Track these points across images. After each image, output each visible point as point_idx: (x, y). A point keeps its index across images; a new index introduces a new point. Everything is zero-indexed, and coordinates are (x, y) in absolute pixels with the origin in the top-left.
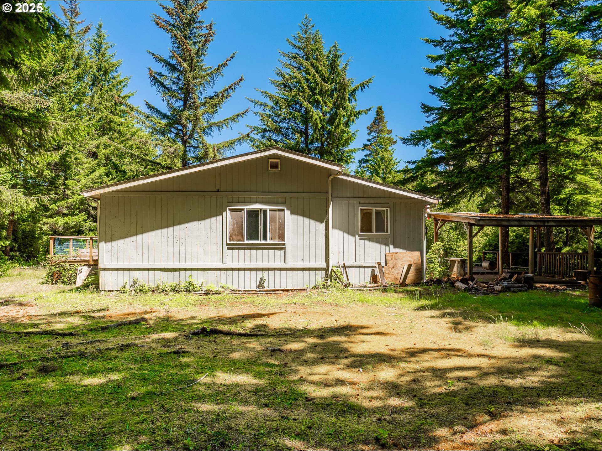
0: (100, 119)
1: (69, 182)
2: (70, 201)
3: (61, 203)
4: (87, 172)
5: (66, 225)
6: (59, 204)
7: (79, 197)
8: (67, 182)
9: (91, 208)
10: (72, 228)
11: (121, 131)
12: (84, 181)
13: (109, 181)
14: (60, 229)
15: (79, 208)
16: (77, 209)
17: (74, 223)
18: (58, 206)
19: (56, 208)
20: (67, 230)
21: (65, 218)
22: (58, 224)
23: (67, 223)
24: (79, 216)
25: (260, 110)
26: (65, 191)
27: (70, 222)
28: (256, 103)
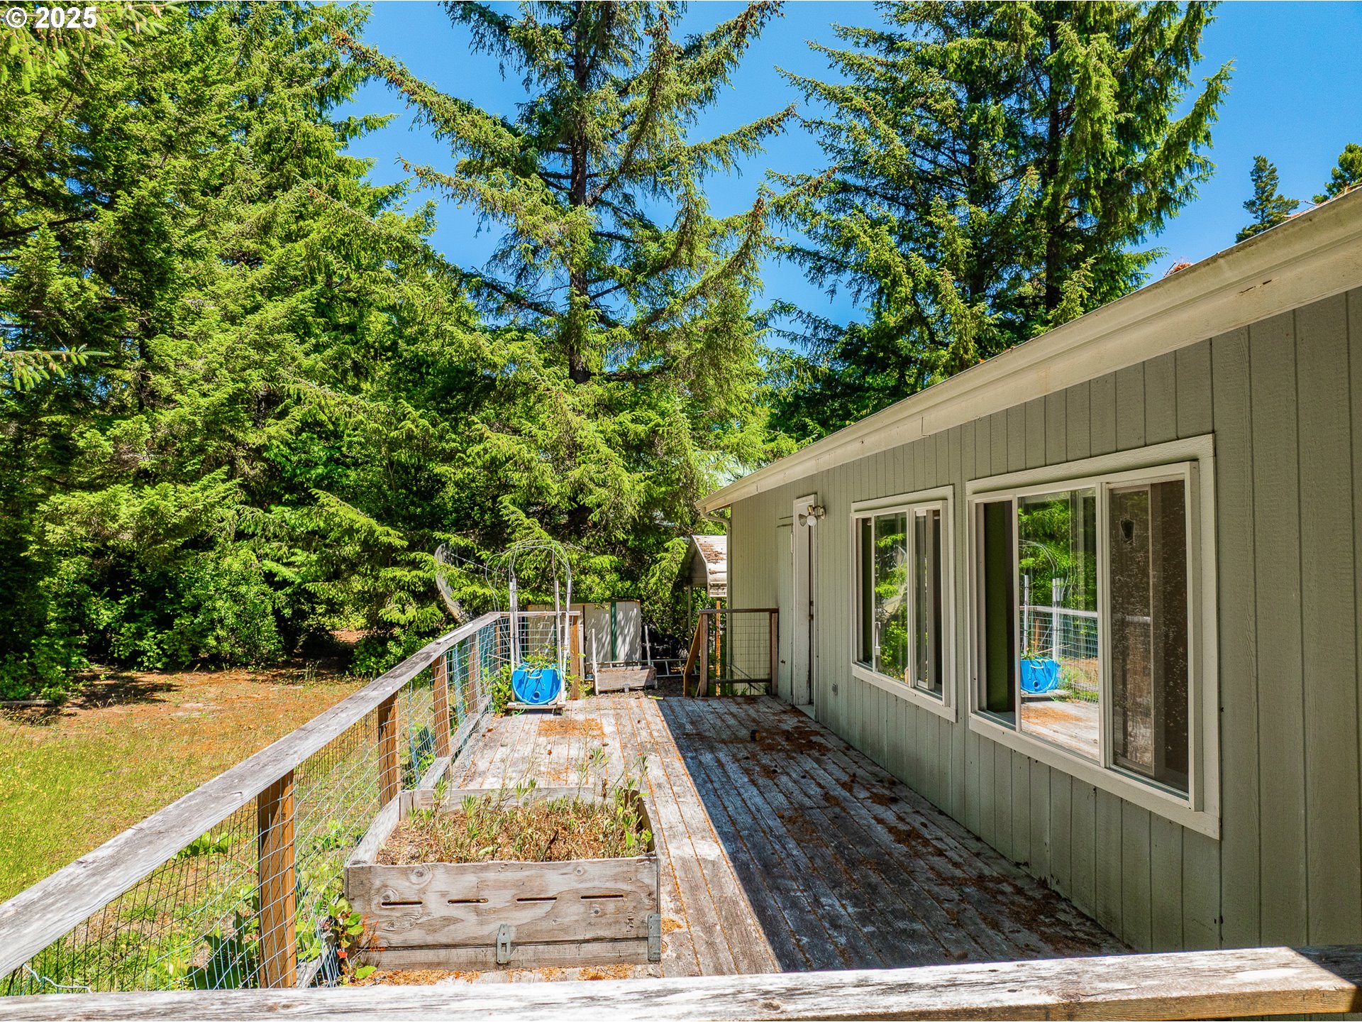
0: (270, 135)
1: (163, 345)
2: (166, 416)
3: (126, 425)
4: (232, 307)
5: (149, 521)
6: (117, 432)
7: (204, 402)
8: (153, 343)
9: (241, 453)
10: (175, 531)
11: (341, 188)
12: (223, 339)
13: (307, 354)
14: (127, 537)
15: (201, 449)
16: (193, 454)
17: (184, 513)
18: (116, 440)
19: (108, 447)
20: (155, 540)
21: (147, 490)
22: (114, 518)
23: (153, 512)
24: (205, 480)
25: (828, 113)
26: (148, 378)
27: (169, 506)
28: (811, 89)
